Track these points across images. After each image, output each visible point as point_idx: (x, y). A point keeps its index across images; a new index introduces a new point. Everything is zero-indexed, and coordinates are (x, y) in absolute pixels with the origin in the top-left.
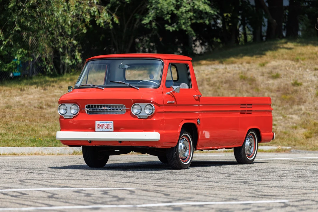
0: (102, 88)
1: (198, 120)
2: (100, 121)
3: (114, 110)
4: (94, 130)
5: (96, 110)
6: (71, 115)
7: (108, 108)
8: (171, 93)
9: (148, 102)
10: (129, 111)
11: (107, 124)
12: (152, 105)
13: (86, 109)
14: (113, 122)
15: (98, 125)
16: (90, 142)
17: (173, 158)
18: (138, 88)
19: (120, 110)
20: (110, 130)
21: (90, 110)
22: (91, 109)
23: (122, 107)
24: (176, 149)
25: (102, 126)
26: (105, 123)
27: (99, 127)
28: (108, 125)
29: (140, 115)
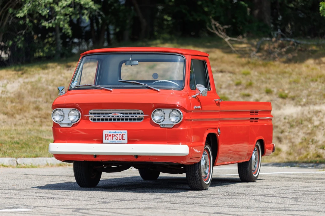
0: (109, 89)
1: (218, 130)
2: (110, 131)
3: (128, 116)
4: (101, 142)
5: (104, 116)
6: (70, 122)
7: (119, 114)
8: (196, 96)
9: (173, 107)
10: (149, 119)
11: (118, 134)
12: (179, 110)
13: (90, 115)
14: (126, 131)
15: (106, 136)
16: (96, 156)
17: (195, 177)
18: (159, 90)
19: (136, 116)
20: (123, 141)
21: (95, 116)
22: (97, 115)
23: (139, 113)
24: (199, 165)
25: (112, 137)
26: (116, 132)
27: (108, 137)
28: (120, 135)
29: (163, 123)
